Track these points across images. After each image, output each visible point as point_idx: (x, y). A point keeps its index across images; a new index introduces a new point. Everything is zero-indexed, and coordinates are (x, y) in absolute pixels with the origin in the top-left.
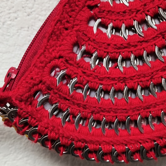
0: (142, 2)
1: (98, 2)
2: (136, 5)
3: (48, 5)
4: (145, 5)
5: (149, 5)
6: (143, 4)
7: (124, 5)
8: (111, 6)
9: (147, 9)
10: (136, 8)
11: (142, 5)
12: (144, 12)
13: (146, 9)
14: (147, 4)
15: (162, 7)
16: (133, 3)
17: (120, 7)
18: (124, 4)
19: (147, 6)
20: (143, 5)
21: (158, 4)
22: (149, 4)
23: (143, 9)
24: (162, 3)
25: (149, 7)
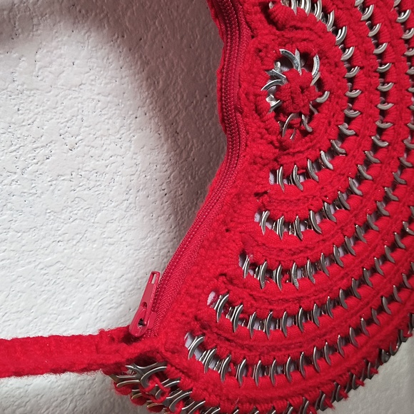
6: (321, 187)
8: (282, 191)
12: (320, 197)
18: (298, 188)
23: (319, 194)
25: (327, 191)
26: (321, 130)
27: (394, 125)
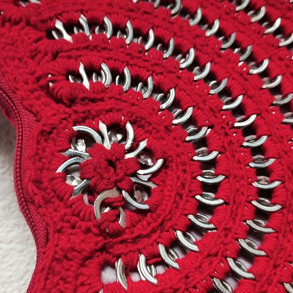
0: (181, 273)
1: (99, 286)
2: (171, 280)
3: (9, 274)
4: (187, 277)
5: (194, 276)
6: (183, 275)
7: (149, 284)
8: (124, 289)
9: (192, 284)
10: (171, 286)
11: (181, 279)
12: (187, 289)
13: (189, 283)
14: (190, 274)
15: (218, 276)
16: (163, 278)
17: (142, 288)
18: (149, 282)
19: (191, 278)
20: (184, 278)
21: (209, 272)
22: (193, 274)
23: (184, 285)
24: (217, 269)
25: (194, 280)
26: (166, 206)
27: (283, 182)
